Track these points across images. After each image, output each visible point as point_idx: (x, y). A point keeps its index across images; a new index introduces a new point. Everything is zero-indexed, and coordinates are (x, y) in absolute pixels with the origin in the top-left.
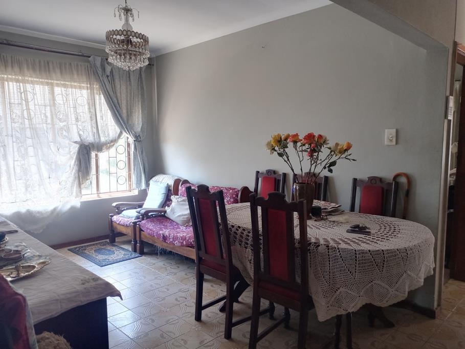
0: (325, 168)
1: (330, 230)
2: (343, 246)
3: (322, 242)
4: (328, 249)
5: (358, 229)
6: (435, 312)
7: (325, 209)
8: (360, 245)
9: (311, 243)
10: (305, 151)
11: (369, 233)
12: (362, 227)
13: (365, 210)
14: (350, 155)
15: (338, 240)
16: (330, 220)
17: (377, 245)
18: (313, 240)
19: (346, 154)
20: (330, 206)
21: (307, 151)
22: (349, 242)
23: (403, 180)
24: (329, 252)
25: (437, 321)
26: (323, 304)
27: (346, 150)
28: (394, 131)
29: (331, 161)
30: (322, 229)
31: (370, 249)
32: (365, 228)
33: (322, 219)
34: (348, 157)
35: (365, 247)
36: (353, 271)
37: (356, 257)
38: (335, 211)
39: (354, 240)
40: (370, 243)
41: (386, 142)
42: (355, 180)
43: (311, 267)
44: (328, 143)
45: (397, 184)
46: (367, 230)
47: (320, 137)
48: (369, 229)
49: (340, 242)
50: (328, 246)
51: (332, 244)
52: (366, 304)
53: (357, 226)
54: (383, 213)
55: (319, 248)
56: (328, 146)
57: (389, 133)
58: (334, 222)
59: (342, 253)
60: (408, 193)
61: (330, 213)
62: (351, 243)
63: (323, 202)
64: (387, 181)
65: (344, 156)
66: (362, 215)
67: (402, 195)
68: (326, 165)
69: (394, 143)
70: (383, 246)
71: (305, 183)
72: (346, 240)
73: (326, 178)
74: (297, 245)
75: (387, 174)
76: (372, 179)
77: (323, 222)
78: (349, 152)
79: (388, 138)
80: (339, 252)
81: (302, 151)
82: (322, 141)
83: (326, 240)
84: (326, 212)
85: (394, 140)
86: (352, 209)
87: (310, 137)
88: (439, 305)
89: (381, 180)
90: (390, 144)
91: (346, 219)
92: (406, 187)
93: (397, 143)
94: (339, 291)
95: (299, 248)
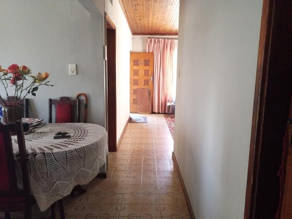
0: (29, 92)
1: (40, 140)
2: (56, 150)
3: (38, 151)
4: (45, 156)
5: (61, 135)
6: (106, 174)
7: (31, 124)
8: (67, 147)
9: (28, 154)
10: (8, 79)
11: (69, 137)
12: (64, 133)
13: (59, 120)
14: (48, 82)
15: (50, 147)
16: (37, 131)
17: (79, 144)
18: (30, 151)
19: (45, 81)
20: (35, 121)
21: (10, 80)
22: (58, 146)
23: (83, 98)
24: (45, 158)
25: (107, 179)
26: (44, 197)
27: (45, 78)
28: (75, 65)
29: (33, 87)
30: (33, 140)
31: (76, 148)
32: (65, 133)
33: (31, 132)
34: (47, 84)
35: (71, 147)
36: (65, 166)
37: (67, 156)
38: (40, 124)
39: (62, 144)
40: (74, 143)
41: (70, 73)
42: (50, 100)
43: (30, 173)
44: (31, 73)
45: (80, 101)
46: (68, 135)
47: (25, 67)
48: (68, 133)
49: (52, 148)
50: (44, 153)
51: (47, 151)
52: (76, 186)
53: (60, 133)
54: (72, 121)
55: (37, 156)
56: (31, 75)
57: (71, 67)
58: (41, 133)
59: (56, 156)
60: (86, 106)
61: (36, 127)
62: (61, 147)
63: (27, 119)
64: (73, 99)
65: (44, 83)
66: (59, 124)
67: (83, 107)
68: (30, 90)
69: (75, 74)
70: (83, 144)
71: (12, 106)
72: (56, 145)
73: (27, 100)
74: (15, 158)
75: (72, 94)
76: (63, 99)
77: (32, 134)
78: (48, 80)
79: (71, 70)
80: (54, 155)
81: (5, 79)
82: (27, 71)
83: (40, 149)
84: (32, 126)
85: (75, 72)
86: (50, 121)
87: (14, 68)
88: (107, 169)
89: (68, 99)
90: (72, 74)
91: (50, 129)
92: (85, 102)
93: (77, 74)
94: (56, 184)
95: (19, 160)
